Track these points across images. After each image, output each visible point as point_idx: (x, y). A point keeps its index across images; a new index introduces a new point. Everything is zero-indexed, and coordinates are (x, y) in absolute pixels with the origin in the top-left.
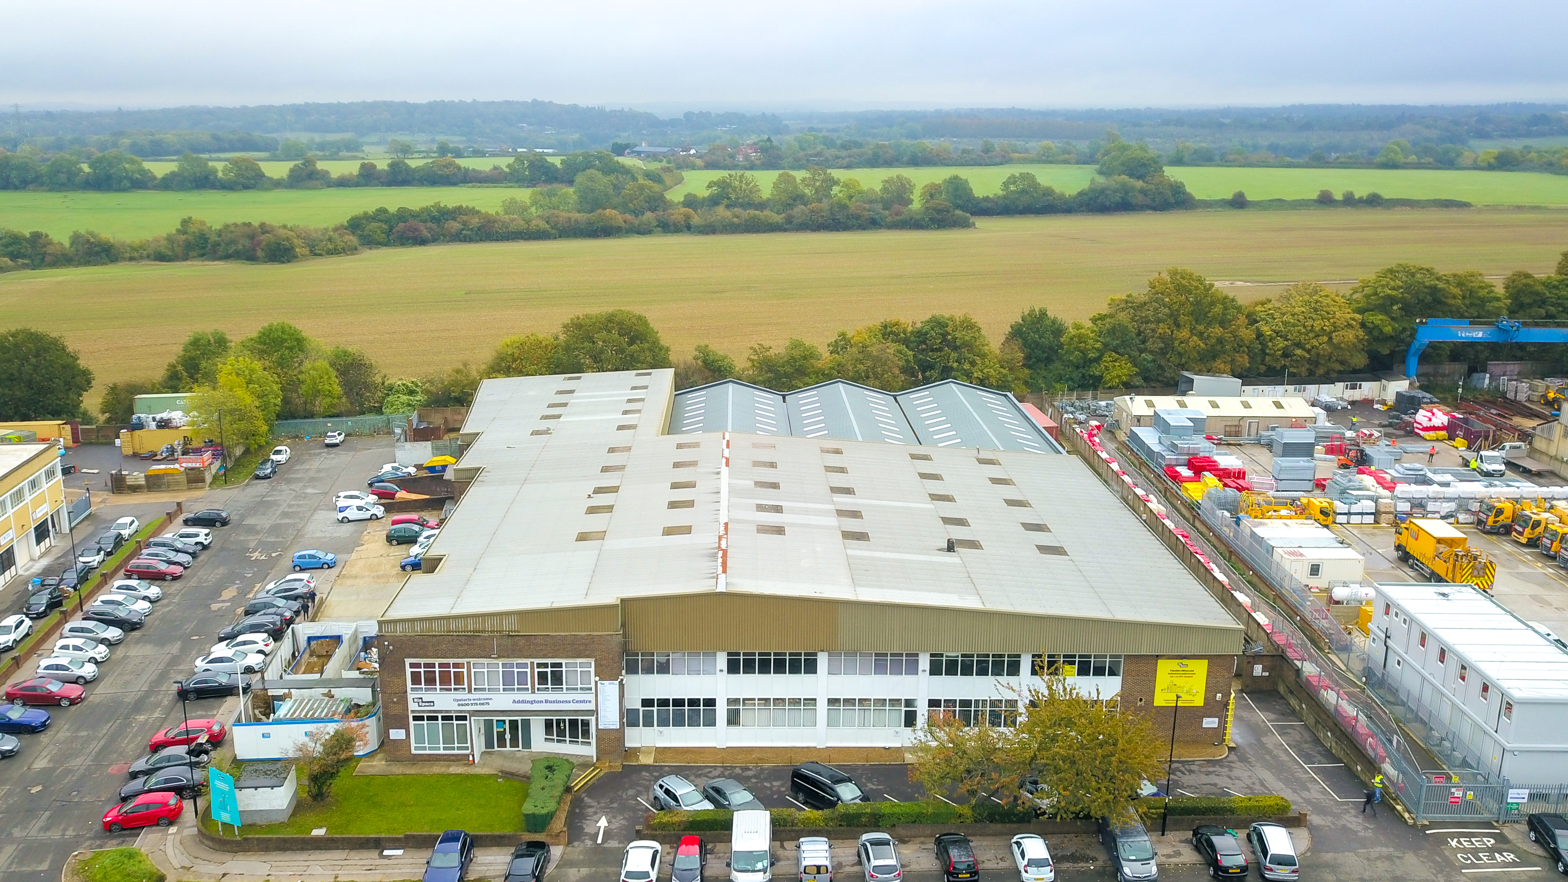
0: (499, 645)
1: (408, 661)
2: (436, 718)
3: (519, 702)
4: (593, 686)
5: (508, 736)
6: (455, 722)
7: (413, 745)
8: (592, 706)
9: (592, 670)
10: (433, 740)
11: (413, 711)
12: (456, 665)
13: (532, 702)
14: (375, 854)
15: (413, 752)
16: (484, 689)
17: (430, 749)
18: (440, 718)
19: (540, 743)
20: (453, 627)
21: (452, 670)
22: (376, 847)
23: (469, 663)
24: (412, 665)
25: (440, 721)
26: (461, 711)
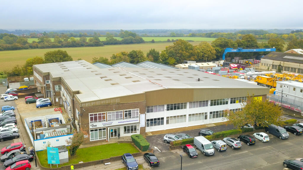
0: (115, 107)
1: (89, 114)
2: (97, 130)
3: (120, 122)
4: (139, 116)
5: (114, 134)
6: (102, 130)
7: (90, 139)
8: (138, 121)
9: (139, 111)
10: (96, 137)
11: (90, 129)
12: (103, 114)
13: (123, 122)
14: (103, 165)
15: (90, 141)
16: (111, 120)
17: (95, 139)
18: (98, 130)
19: (122, 134)
20: (102, 103)
21: (102, 115)
22: (102, 163)
23: (106, 113)
24: (91, 115)
25: (98, 131)
26: (104, 127)
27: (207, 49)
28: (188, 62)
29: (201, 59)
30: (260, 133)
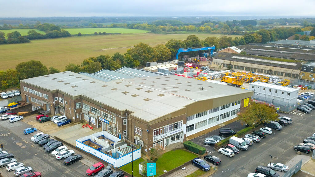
0: (169, 122)
1: (153, 130)
2: (157, 142)
3: (171, 133)
4: (182, 126)
6: (161, 142)
8: (182, 131)
9: (182, 122)
11: (154, 142)
16: (166, 132)
19: (170, 142)
20: (161, 120)
21: (161, 130)
22: (180, 169)
23: (163, 127)
26: (162, 139)
27: (164, 51)
28: (152, 63)
29: (160, 59)
30: (265, 128)
